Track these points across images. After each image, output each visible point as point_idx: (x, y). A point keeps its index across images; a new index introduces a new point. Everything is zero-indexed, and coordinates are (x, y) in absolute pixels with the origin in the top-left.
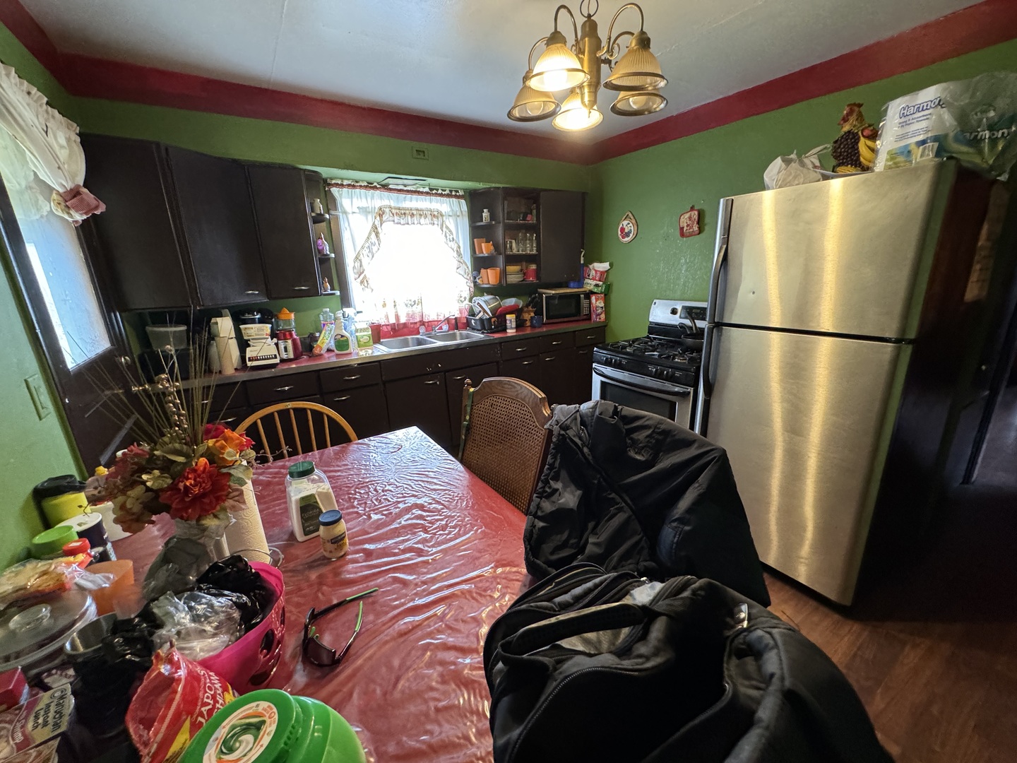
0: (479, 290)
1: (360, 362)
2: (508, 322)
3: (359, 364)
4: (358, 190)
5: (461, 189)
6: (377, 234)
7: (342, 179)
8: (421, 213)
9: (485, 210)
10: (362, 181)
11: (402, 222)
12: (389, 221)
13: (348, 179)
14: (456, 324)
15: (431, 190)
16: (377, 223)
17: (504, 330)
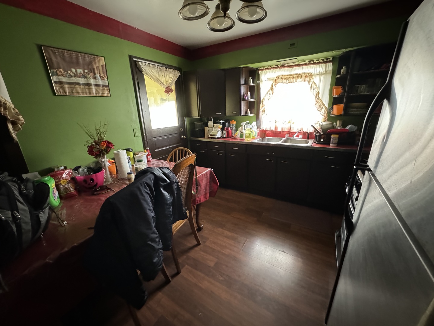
0: (329, 118)
1: (239, 143)
2: (331, 139)
3: (238, 144)
4: (269, 70)
5: (331, 57)
6: (272, 89)
7: (264, 67)
8: (298, 76)
9: (343, 67)
10: (273, 65)
11: (288, 82)
12: (280, 82)
13: (267, 66)
14: (308, 136)
15: (310, 61)
16: (274, 84)
17: (329, 144)
